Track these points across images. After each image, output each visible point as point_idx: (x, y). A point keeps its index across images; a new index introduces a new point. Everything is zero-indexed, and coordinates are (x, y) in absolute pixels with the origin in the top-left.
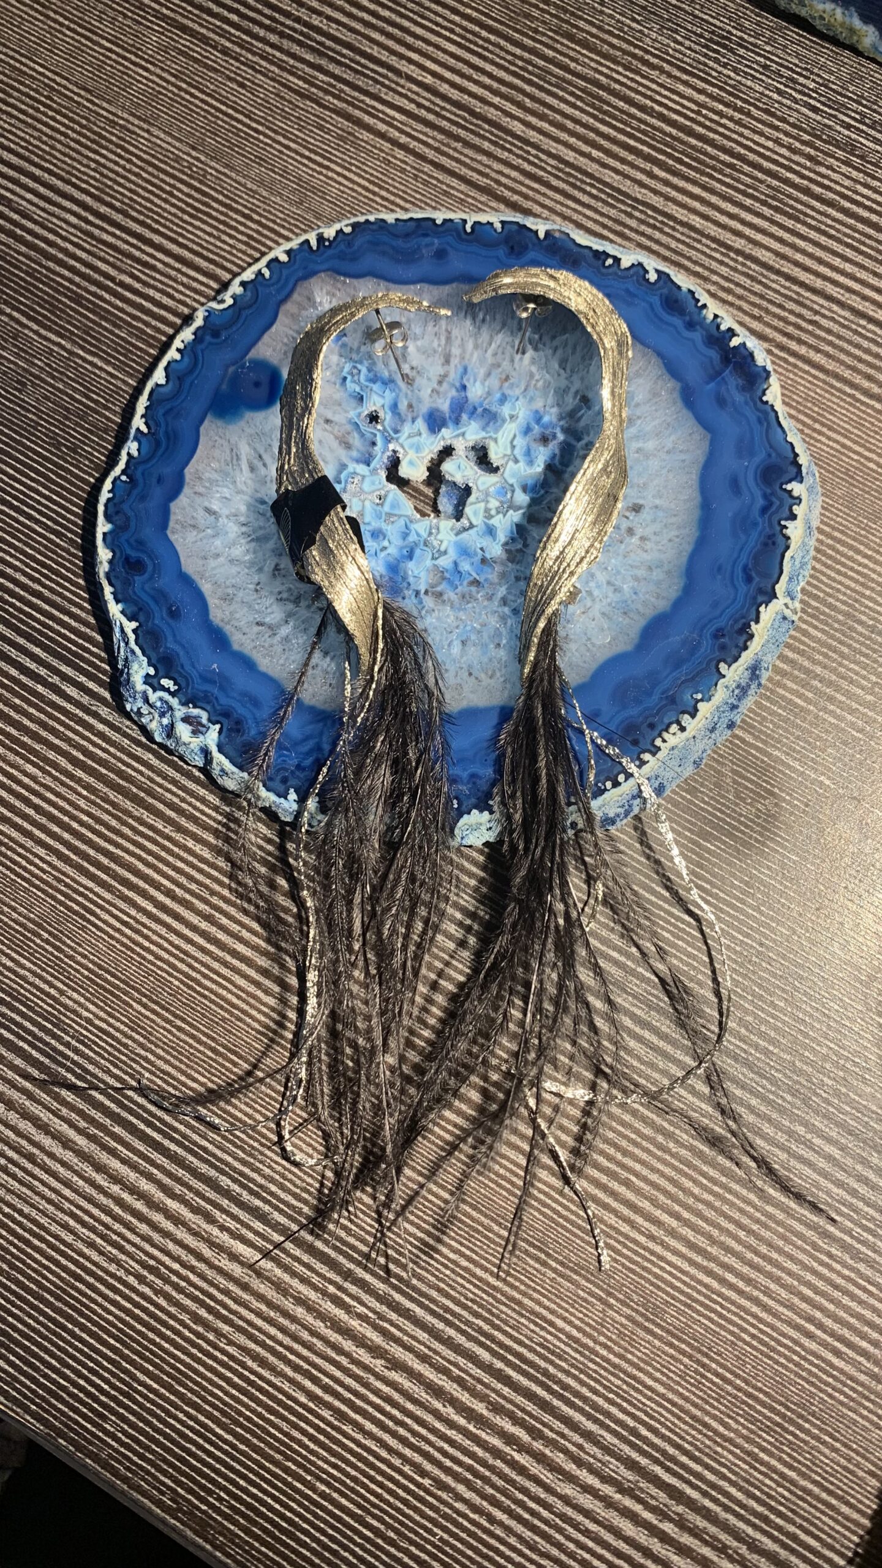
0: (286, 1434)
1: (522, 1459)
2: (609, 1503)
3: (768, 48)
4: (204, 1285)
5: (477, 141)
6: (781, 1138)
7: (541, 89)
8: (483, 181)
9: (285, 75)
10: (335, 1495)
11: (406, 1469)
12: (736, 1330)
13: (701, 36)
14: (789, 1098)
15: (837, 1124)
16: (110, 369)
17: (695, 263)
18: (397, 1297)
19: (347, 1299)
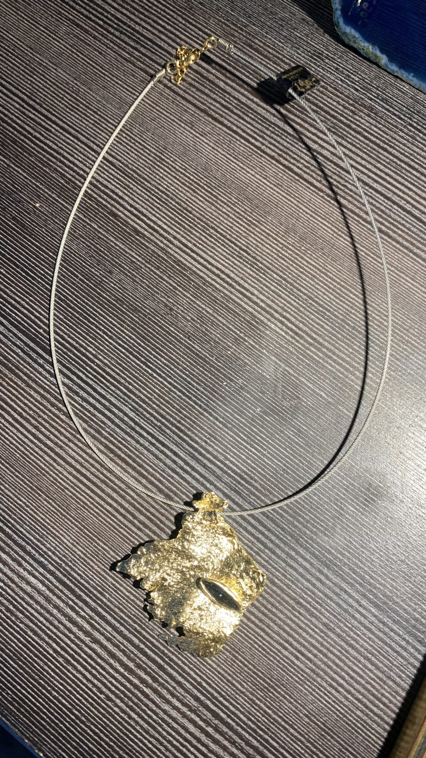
0: (41, 667)
1: (147, 691)
2: (184, 715)
3: (339, 60)
4: (13, 594)
5: (203, 88)
6: (283, 556)
7: (234, 68)
8: (203, 107)
9: (120, 50)
10: (60, 698)
11: (94, 689)
12: (252, 642)
13: (310, 52)
14: (289, 538)
15: (310, 553)
16: (25, 174)
17: (294, 153)
18: (100, 610)
19: (77, 608)
